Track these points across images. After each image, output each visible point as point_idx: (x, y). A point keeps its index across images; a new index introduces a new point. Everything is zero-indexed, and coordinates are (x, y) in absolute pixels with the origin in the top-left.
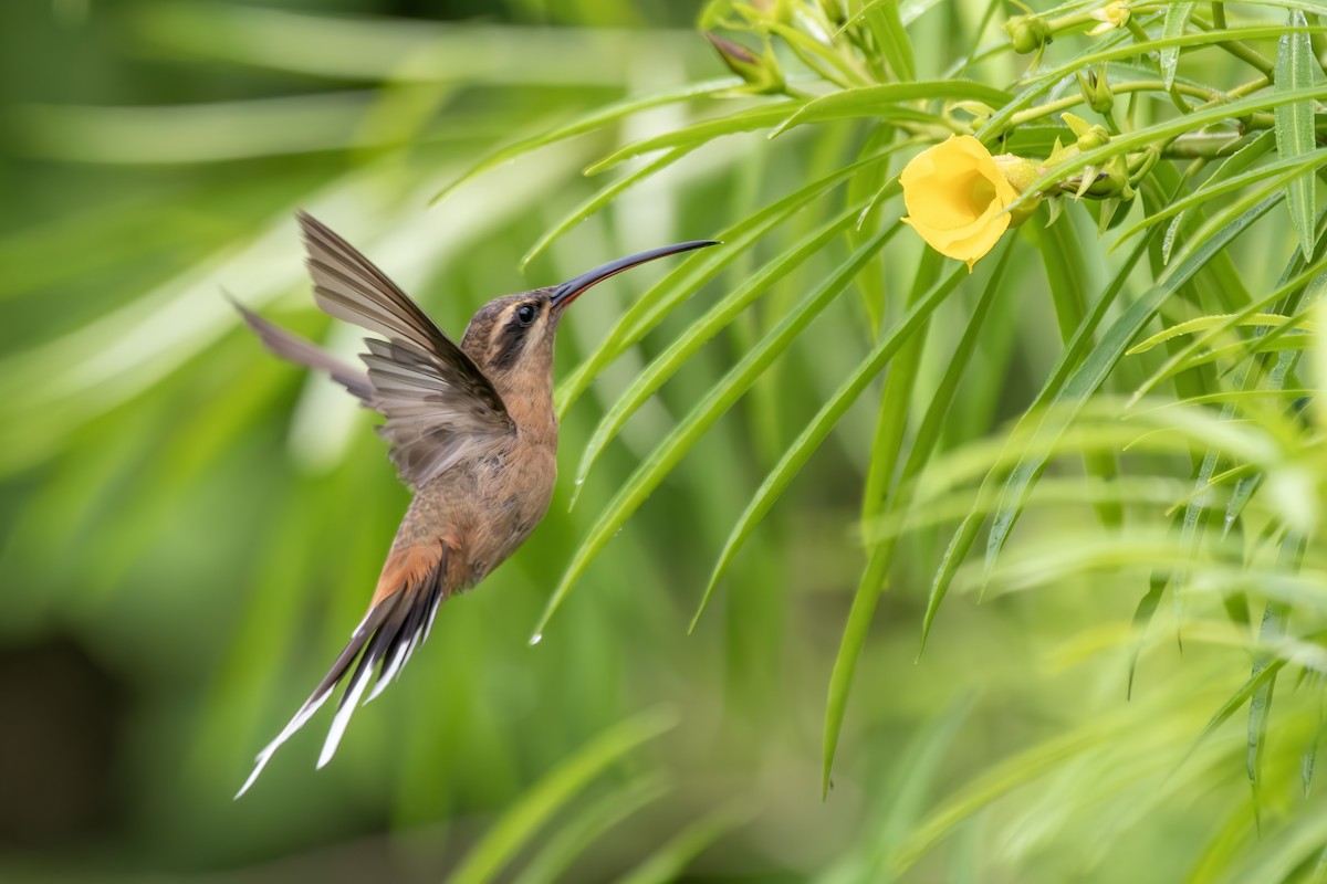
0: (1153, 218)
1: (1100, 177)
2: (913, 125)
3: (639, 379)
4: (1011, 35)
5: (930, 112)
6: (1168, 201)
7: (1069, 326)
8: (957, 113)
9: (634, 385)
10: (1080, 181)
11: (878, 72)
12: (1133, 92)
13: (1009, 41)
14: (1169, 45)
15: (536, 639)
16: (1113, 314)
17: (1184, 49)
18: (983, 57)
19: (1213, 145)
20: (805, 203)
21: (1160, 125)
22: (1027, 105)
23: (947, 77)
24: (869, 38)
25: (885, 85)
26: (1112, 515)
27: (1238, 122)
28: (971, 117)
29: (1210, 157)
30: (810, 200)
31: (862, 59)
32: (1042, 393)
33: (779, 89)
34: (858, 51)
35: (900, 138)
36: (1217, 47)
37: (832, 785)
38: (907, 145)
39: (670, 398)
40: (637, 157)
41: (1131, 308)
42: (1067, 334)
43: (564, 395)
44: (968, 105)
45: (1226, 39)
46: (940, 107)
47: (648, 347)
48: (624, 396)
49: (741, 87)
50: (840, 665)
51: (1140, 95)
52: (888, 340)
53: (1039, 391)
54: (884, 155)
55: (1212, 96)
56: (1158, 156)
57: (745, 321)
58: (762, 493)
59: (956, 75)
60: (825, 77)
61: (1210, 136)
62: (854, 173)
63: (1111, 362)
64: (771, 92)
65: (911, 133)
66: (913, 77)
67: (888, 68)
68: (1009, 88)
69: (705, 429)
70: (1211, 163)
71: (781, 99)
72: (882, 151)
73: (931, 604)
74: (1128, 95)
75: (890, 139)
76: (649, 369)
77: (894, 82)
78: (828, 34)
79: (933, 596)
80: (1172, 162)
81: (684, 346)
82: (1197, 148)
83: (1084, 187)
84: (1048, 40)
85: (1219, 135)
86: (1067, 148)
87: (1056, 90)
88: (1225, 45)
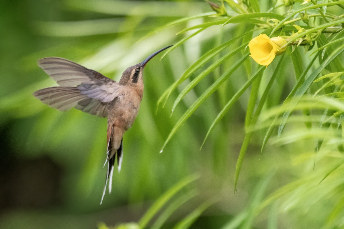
0: (320, 48)
1: (304, 40)
2: (259, 24)
3: (189, 85)
4: (284, 2)
5: (264, 21)
6: (324, 44)
7: (298, 76)
8: (271, 22)
9: (188, 87)
10: (299, 42)
11: (250, 11)
12: (315, 17)
13: (284, 3)
14: (324, 5)
15: (161, 151)
16: (310, 72)
17: (328, 6)
18: (277, 7)
19: (335, 30)
20: (232, 43)
21: (322, 25)
22: (289, 20)
23: (268, 12)
24: (248, 2)
25: (252, 13)
26: (309, 125)
27: (341, 24)
28: (274, 23)
29: (334, 33)
30: (233, 43)
31: (247, 8)
32: (292, 92)
33: (225, 15)
34: (246, 6)
35: (256, 28)
36: (337, 5)
37: (236, 190)
38: (257, 29)
39: (197, 91)
40: (189, 31)
41: (314, 71)
42: (298, 78)
43: (170, 90)
44: (273, 20)
45: (339, 4)
46: (266, 19)
47: (192, 78)
48: (185, 89)
49: (216, 14)
50: (239, 160)
51: (317, 17)
52: (252, 78)
53: (291, 92)
54: (252, 32)
55: (335, 18)
56: (321, 33)
57: (217, 71)
58: (219, 115)
59: (271, 11)
60: (237, 12)
61: (334, 27)
62: (244, 36)
63: (309, 85)
64: (223, 16)
65: (259, 26)
66: (259, 11)
67: (253, 10)
68: (284, 15)
69: (206, 99)
70: (335, 34)
71: (226, 18)
72: (252, 31)
73: (263, 145)
74: (314, 18)
75: (253, 28)
76: (191, 82)
77: (254, 12)
78: (238, 2)
79: (264, 143)
80: (325, 34)
81: (200, 77)
82: (331, 30)
83: (299, 43)
84: (294, 3)
85: (337, 27)
86: (296, 33)
87: (295, 16)
88: (339, 5)
